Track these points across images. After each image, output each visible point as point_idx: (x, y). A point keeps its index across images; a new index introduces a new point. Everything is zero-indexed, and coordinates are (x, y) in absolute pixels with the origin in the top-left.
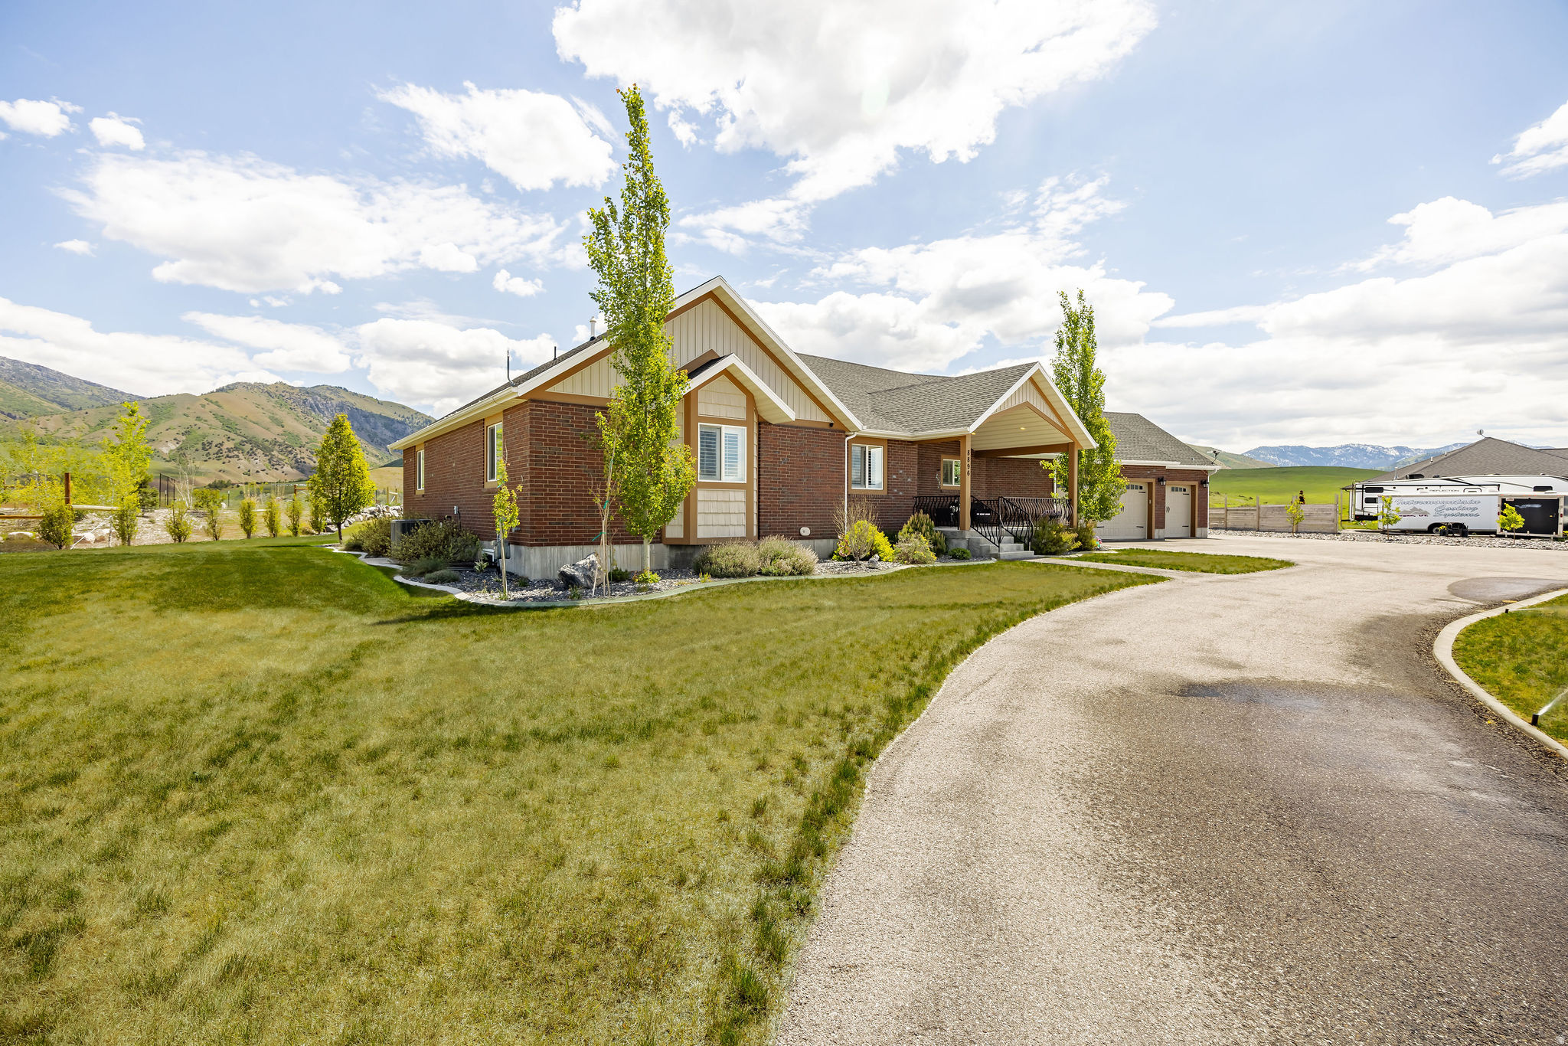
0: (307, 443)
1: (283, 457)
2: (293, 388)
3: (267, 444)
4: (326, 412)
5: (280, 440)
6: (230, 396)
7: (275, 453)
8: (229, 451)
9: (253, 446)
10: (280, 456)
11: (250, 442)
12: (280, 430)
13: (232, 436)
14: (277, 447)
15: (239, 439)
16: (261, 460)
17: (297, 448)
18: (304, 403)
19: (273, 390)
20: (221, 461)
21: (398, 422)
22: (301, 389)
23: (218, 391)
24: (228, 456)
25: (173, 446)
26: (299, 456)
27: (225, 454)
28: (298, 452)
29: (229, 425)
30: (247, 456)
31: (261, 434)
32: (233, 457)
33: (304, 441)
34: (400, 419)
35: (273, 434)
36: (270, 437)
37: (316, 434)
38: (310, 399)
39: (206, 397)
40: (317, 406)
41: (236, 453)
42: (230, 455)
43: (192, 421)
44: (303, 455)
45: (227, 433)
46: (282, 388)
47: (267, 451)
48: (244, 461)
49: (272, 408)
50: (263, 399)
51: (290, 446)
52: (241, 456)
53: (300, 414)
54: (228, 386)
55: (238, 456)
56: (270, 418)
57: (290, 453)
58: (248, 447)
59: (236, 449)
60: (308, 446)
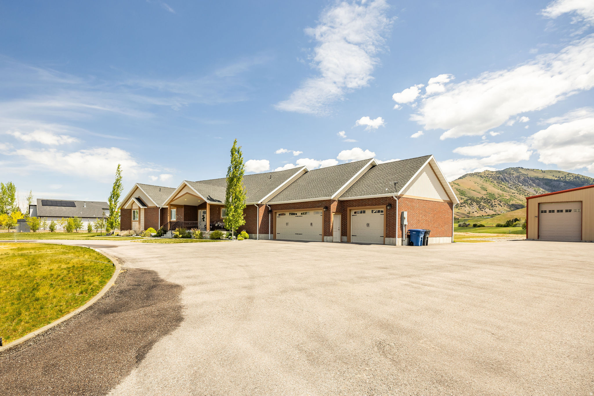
0: (499, 197)
1: (486, 205)
2: (493, 172)
3: (478, 199)
4: (510, 181)
5: (485, 197)
6: (464, 180)
7: (482, 203)
8: (462, 204)
10: (484, 205)
11: (470, 199)
12: (485, 192)
13: (463, 197)
14: (483, 201)
15: (466, 198)
16: (475, 206)
17: (493, 200)
18: (498, 178)
19: (483, 175)
20: (458, 209)
21: (554, 180)
22: (496, 172)
23: (459, 179)
24: (461, 206)
26: (493, 204)
27: (459, 205)
28: (493, 202)
29: (462, 193)
30: (469, 206)
31: (476, 195)
32: (463, 206)
33: (497, 196)
34: (556, 179)
35: (483, 194)
36: (480, 196)
37: (503, 192)
38: (501, 176)
39: (454, 182)
40: (505, 179)
41: (464, 204)
42: (462, 205)
44: (496, 203)
45: (461, 196)
46: (487, 173)
47: (478, 202)
48: (468, 208)
49: (482, 183)
50: (478, 179)
51: (489, 199)
52: (466, 206)
53: (496, 184)
55: (465, 206)
56: (481, 187)
57: (489, 202)
58: (469, 201)
59: (464, 203)
60: (499, 198)
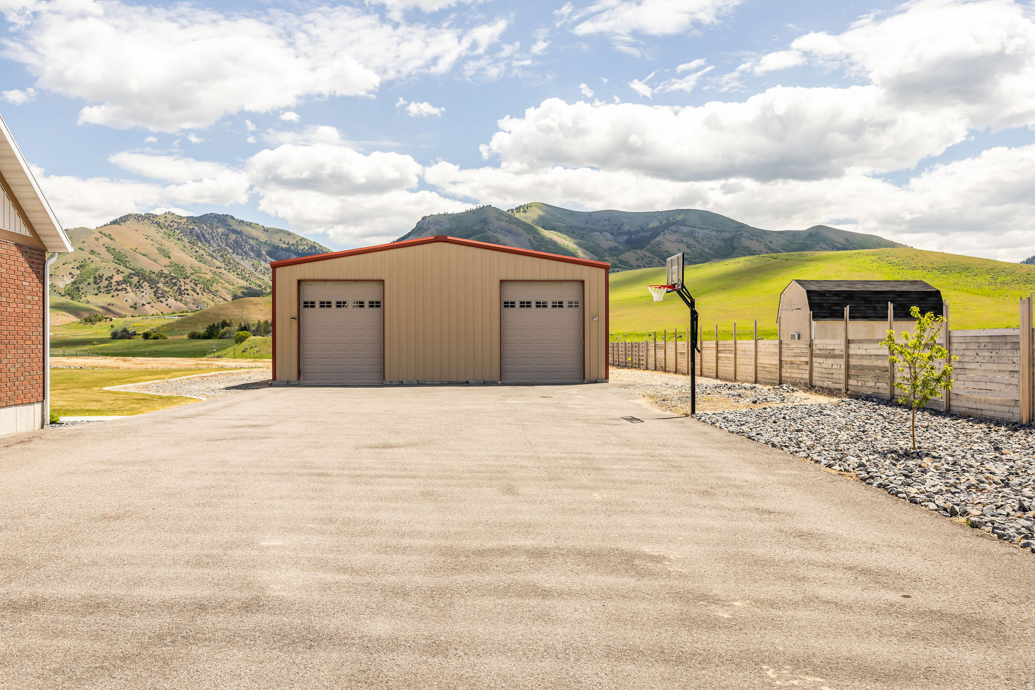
0: (192, 274)
1: (168, 290)
2: (181, 218)
3: (153, 276)
4: (212, 242)
5: (166, 271)
6: (123, 227)
7: (160, 285)
8: (118, 285)
9: (139, 279)
10: (165, 289)
11: (137, 274)
12: (166, 261)
13: (122, 268)
14: (162, 279)
15: (127, 272)
16: (147, 293)
17: (182, 280)
18: (191, 232)
19: (162, 221)
20: (110, 295)
21: (282, 249)
22: (188, 218)
23: (112, 223)
24: (116, 290)
25: (68, 281)
26: (183, 288)
27: (114, 288)
28: (182, 283)
29: (120, 259)
30: (134, 289)
31: (148, 266)
32: (121, 290)
33: (189, 271)
34: (284, 246)
35: (158, 265)
36: (156, 268)
37: (201, 264)
38: (197, 228)
39: (101, 231)
40: (203, 236)
41: (124, 286)
42: (119, 288)
43: (86, 255)
44: (187, 287)
45: (117, 266)
46: (170, 218)
47: (153, 283)
48: (132, 294)
49: (161, 240)
50: (152, 230)
51: (175, 278)
52: (129, 289)
53: (187, 245)
54: (121, 218)
55: (126, 289)
56: (158, 249)
57: (175, 284)
58: (135, 279)
59: (125, 281)
60: (193, 277)
